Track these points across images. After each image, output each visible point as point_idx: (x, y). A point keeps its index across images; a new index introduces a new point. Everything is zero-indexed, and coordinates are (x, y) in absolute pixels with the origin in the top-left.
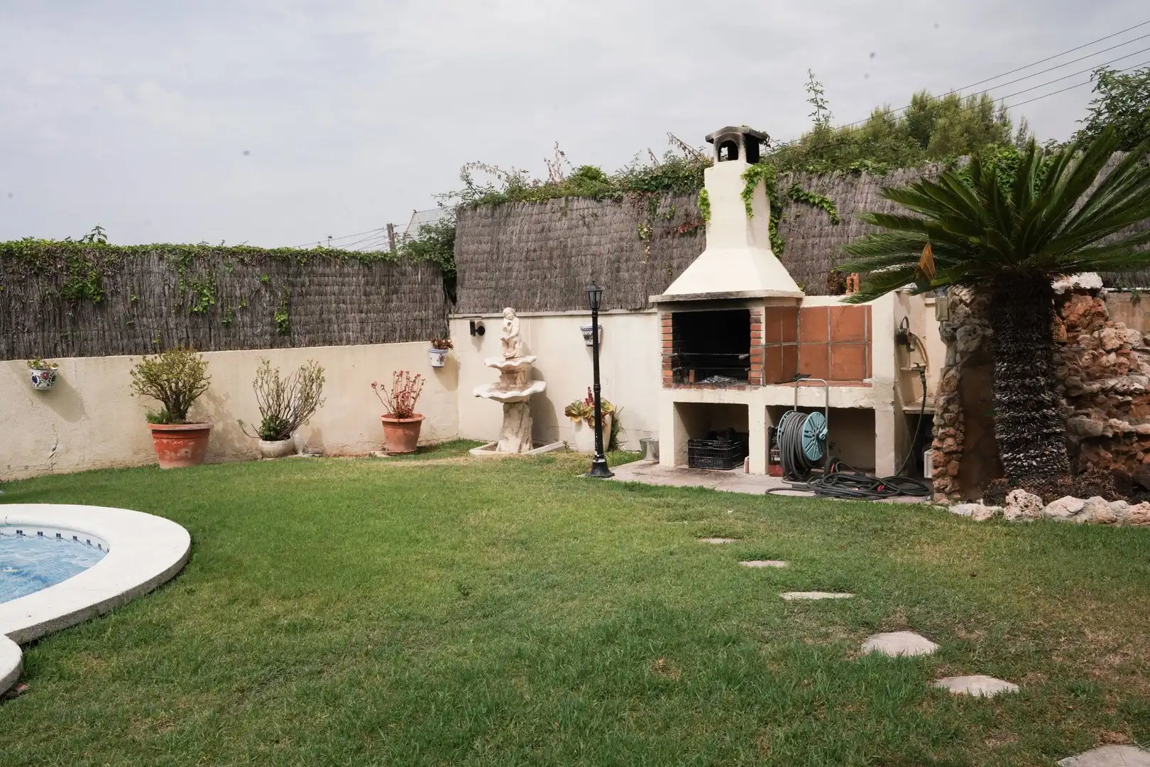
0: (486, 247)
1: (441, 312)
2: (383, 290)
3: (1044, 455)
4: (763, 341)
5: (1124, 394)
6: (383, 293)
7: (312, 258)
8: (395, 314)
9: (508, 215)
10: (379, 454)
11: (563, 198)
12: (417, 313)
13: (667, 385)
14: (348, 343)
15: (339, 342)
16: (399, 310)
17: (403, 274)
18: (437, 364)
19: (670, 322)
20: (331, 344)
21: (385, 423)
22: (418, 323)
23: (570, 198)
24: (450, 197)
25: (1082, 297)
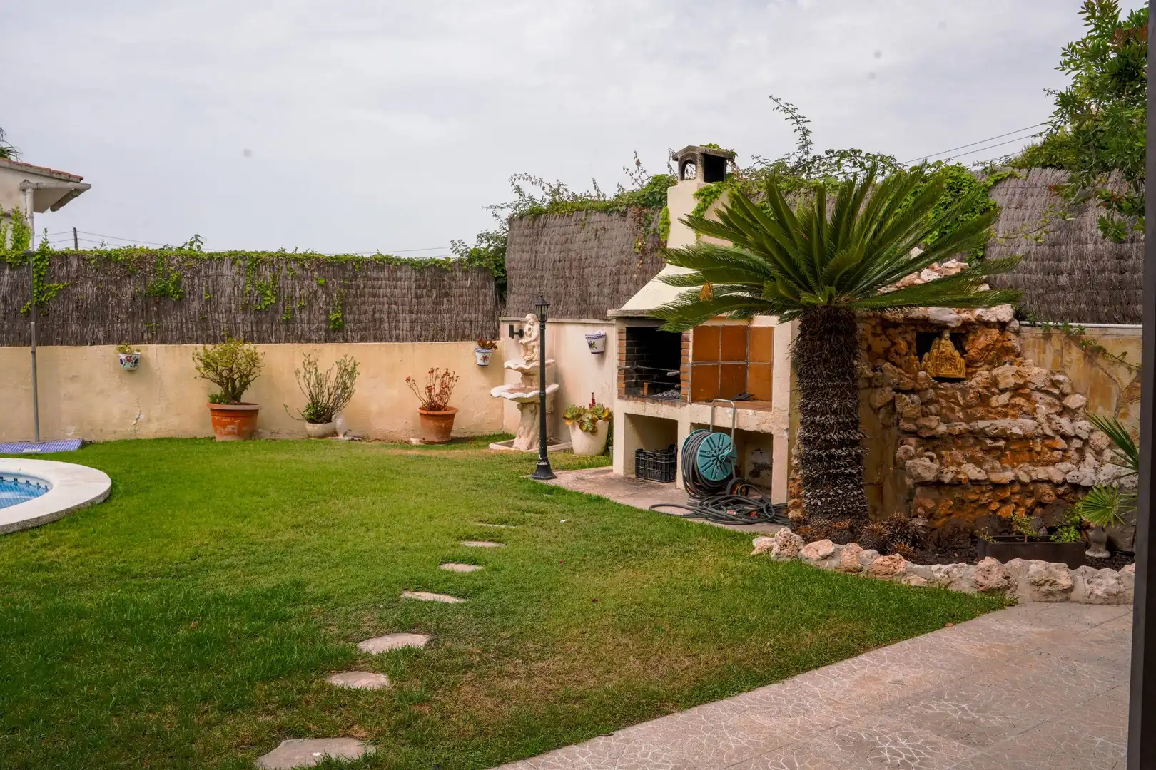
0: (527, 256)
1: (491, 314)
2: (434, 292)
3: (827, 495)
4: (690, 360)
5: (995, 438)
6: (434, 296)
7: (367, 263)
8: (445, 316)
9: (544, 226)
10: (414, 441)
11: (584, 212)
12: (467, 315)
13: (620, 397)
14: (398, 340)
15: (390, 339)
16: (449, 311)
17: (454, 279)
18: (481, 362)
19: (624, 336)
20: (381, 340)
21: (421, 414)
22: (467, 325)
23: (589, 211)
24: (502, 208)
25: (987, 330)
